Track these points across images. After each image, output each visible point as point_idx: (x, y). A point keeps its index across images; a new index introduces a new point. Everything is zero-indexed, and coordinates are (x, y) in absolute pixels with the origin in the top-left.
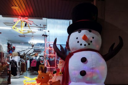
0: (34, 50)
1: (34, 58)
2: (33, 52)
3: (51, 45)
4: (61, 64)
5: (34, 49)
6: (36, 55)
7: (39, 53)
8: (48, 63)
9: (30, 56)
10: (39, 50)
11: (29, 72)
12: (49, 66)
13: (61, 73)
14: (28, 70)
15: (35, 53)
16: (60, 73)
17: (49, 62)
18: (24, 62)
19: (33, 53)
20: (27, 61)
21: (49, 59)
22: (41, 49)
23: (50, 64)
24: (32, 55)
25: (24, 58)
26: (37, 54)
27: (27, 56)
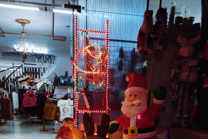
0: (25, 70)
1: (27, 87)
2: (22, 74)
3: (91, 41)
4: (136, 102)
5: (25, 68)
6: (31, 81)
7: (36, 77)
8: (85, 98)
9: (17, 83)
10: (36, 70)
11: (17, 118)
12: (88, 107)
13: (136, 131)
14: (15, 112)
15: (27, 76)
16: (133, 132)
17: (87, 96)
18: (6, 96)
19: (22, 77)
20: (11, 93)
21: (87, 85)
22: (39, 68)
23: (89, 102)
24: (21, 82)
25: (5, 87)
26: (33, 79)
27: (10, 84)
